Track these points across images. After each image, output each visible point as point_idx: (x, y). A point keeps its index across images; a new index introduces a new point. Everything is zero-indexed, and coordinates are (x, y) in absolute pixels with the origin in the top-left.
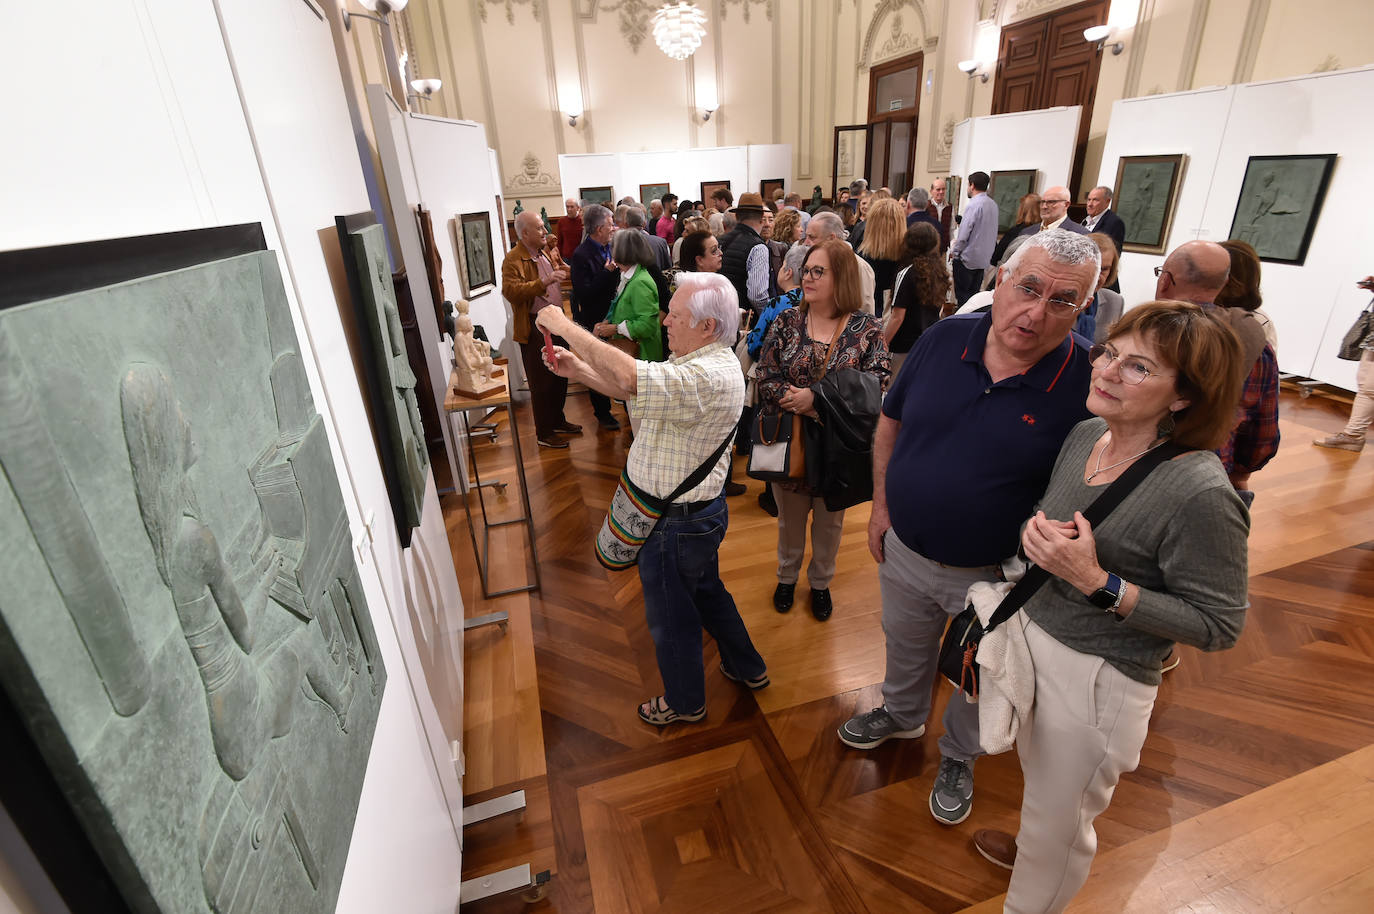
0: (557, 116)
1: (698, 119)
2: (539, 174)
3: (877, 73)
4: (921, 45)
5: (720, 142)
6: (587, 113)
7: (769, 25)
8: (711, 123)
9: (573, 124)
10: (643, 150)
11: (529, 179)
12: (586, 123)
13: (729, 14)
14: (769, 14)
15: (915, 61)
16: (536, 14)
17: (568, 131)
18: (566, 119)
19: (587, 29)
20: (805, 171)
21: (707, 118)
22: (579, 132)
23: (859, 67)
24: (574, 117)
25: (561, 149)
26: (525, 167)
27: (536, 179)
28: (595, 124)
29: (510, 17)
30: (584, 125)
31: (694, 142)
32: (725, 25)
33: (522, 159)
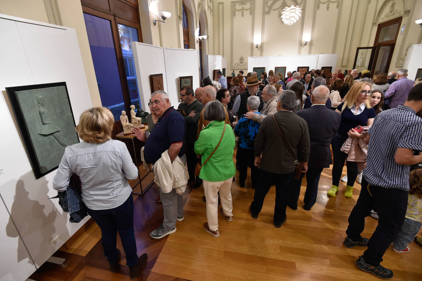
0: (252, 44)
1: (302, 45)
2: (244, 63)
3: (380, 26)
4: (402, 13)
5: (310, 53)
6: (262, 44)
7: (337, 11)
8: (307, 46)
9: (257, 47)
10: (280, 55)
11: (241, 64)
12: (262, 47)
13: (320, 8)
14: (338, 7)
15: (398, 21)
16: (251, 13)
17: (255, 49)
18: (255, 46)
19: (267, 16)
20: (344, 64)
21: (306, 45)
22: (259, 49)
23: (374, 24)
24: (257, 45)
25: (252, 55)
26: (240, 60)
27: (243, 64)
28: (264, 47)
29: (243, 15)
30: (261, 48)
31: (299, 53)
32: (318, 12)
33: (239, 58)
